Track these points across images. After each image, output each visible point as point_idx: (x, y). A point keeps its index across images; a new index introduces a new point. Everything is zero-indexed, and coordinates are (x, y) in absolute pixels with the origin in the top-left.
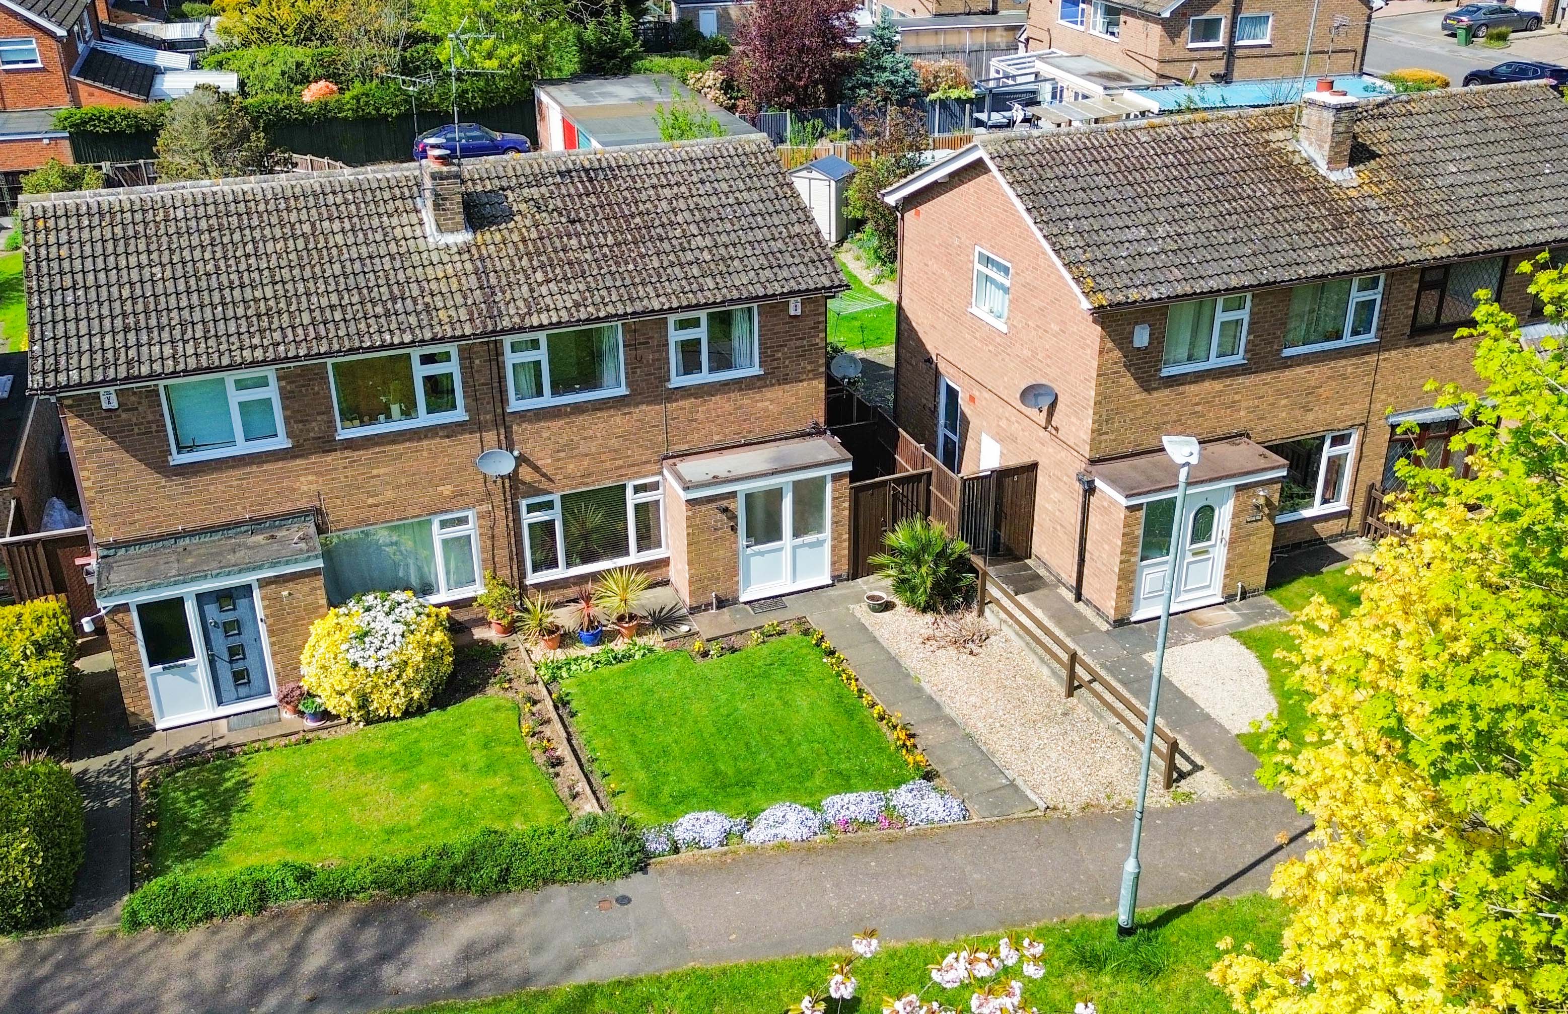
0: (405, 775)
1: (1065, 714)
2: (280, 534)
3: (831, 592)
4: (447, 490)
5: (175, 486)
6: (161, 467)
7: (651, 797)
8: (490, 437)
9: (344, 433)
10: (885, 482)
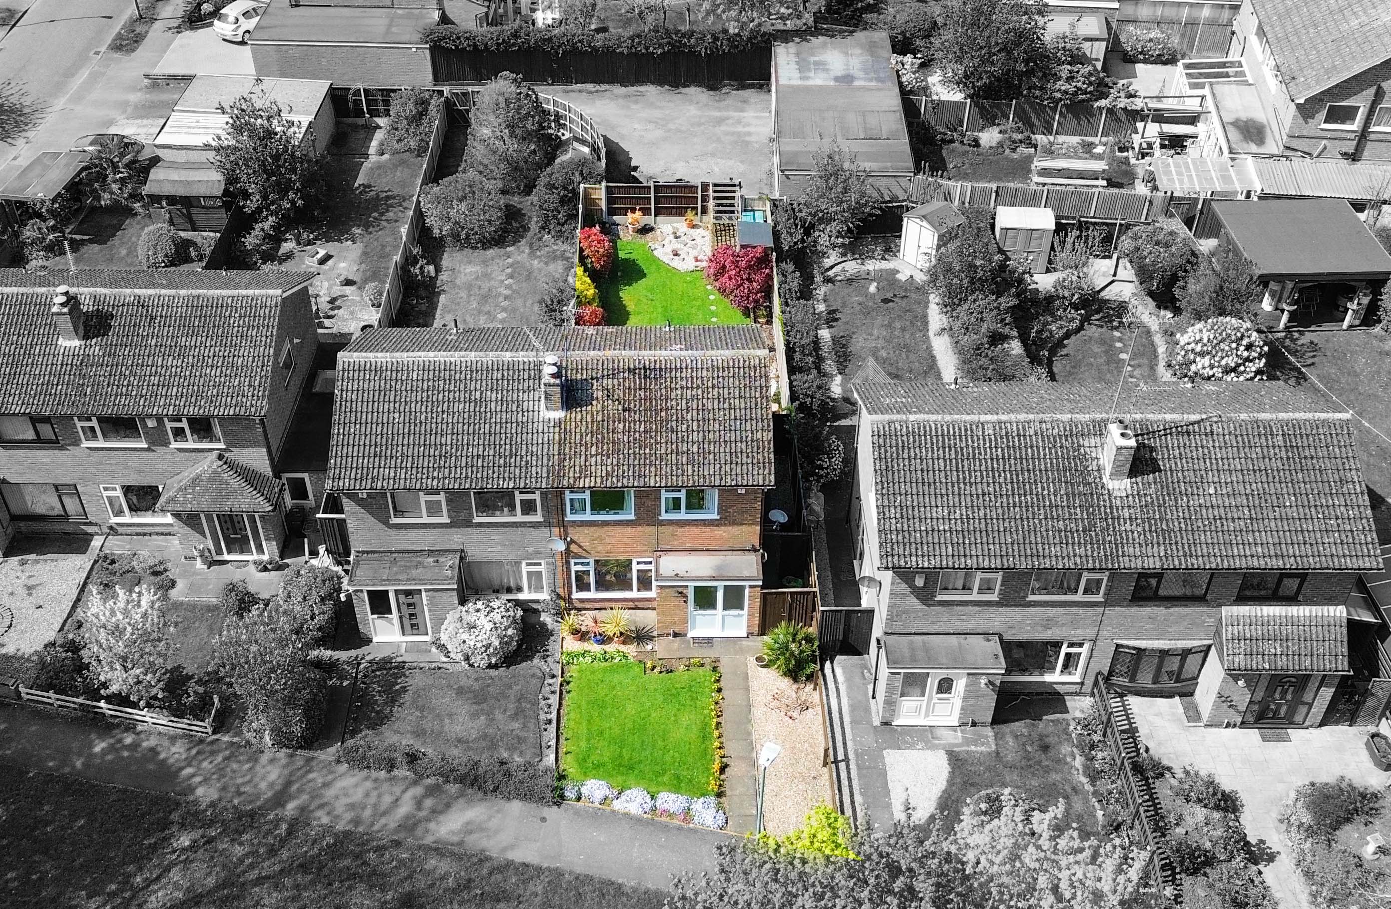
0: (476, 707)
1: (814, 778)
2: (441, 560)
3: (745, 643)
4: (531, 550)
5: (392, 532)
6: (386, 522)
7: (582, 761)
8: (556, 530)
9: (477, 520)
10: (784, 593)
